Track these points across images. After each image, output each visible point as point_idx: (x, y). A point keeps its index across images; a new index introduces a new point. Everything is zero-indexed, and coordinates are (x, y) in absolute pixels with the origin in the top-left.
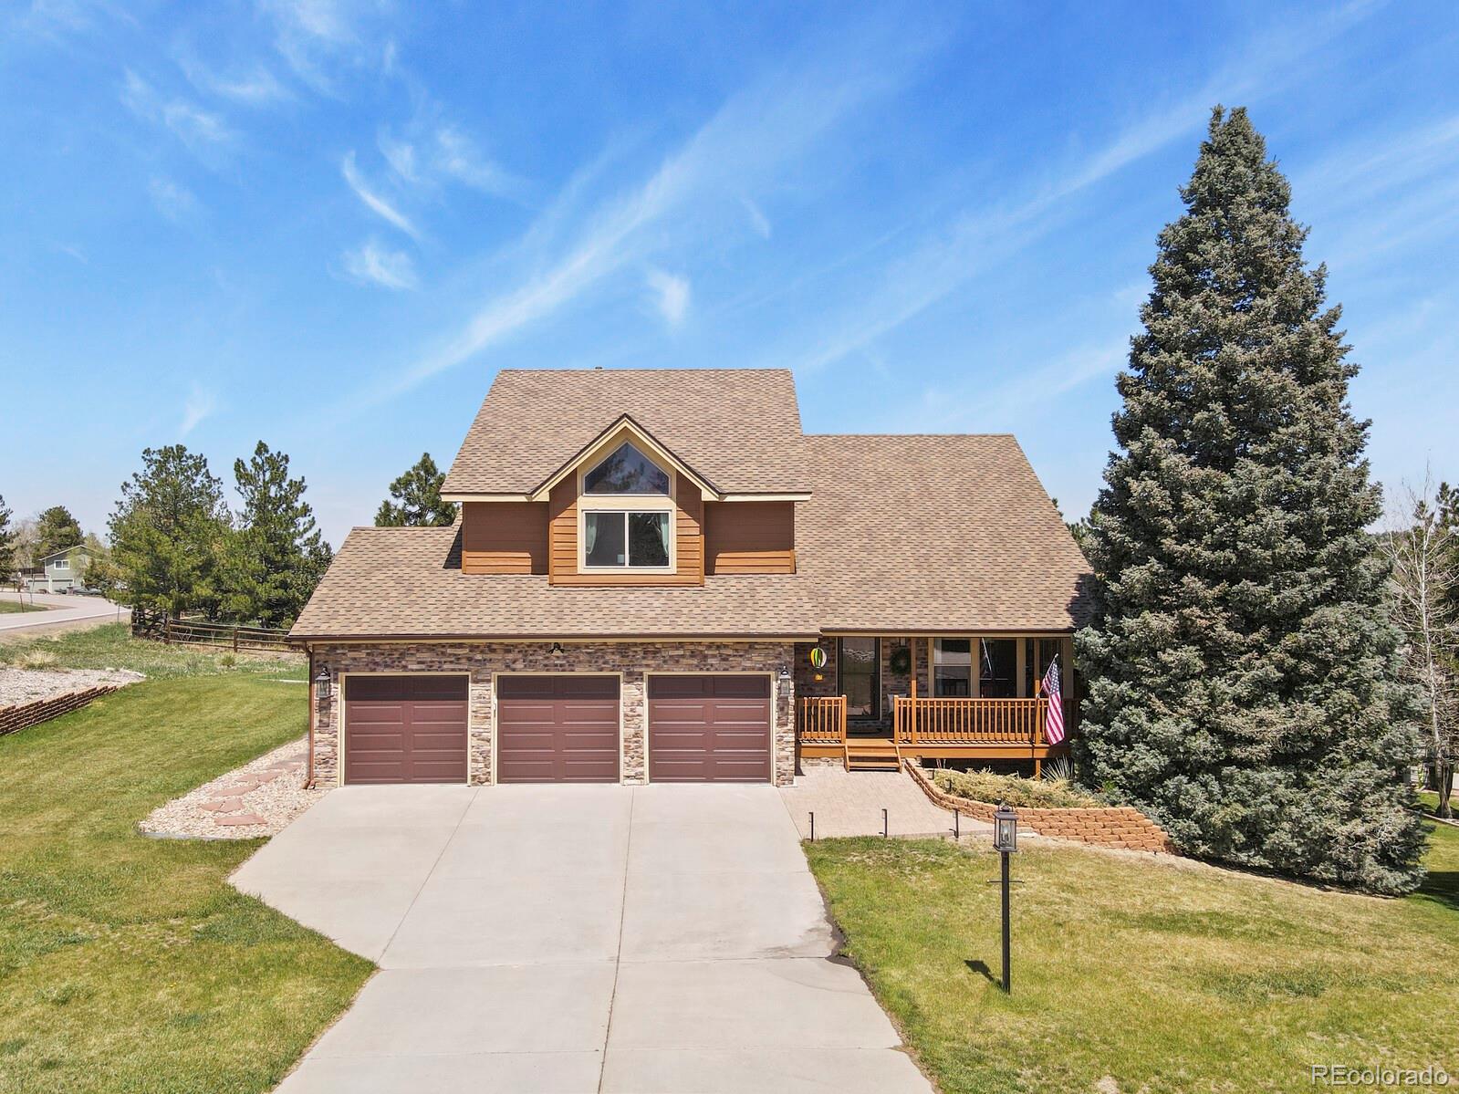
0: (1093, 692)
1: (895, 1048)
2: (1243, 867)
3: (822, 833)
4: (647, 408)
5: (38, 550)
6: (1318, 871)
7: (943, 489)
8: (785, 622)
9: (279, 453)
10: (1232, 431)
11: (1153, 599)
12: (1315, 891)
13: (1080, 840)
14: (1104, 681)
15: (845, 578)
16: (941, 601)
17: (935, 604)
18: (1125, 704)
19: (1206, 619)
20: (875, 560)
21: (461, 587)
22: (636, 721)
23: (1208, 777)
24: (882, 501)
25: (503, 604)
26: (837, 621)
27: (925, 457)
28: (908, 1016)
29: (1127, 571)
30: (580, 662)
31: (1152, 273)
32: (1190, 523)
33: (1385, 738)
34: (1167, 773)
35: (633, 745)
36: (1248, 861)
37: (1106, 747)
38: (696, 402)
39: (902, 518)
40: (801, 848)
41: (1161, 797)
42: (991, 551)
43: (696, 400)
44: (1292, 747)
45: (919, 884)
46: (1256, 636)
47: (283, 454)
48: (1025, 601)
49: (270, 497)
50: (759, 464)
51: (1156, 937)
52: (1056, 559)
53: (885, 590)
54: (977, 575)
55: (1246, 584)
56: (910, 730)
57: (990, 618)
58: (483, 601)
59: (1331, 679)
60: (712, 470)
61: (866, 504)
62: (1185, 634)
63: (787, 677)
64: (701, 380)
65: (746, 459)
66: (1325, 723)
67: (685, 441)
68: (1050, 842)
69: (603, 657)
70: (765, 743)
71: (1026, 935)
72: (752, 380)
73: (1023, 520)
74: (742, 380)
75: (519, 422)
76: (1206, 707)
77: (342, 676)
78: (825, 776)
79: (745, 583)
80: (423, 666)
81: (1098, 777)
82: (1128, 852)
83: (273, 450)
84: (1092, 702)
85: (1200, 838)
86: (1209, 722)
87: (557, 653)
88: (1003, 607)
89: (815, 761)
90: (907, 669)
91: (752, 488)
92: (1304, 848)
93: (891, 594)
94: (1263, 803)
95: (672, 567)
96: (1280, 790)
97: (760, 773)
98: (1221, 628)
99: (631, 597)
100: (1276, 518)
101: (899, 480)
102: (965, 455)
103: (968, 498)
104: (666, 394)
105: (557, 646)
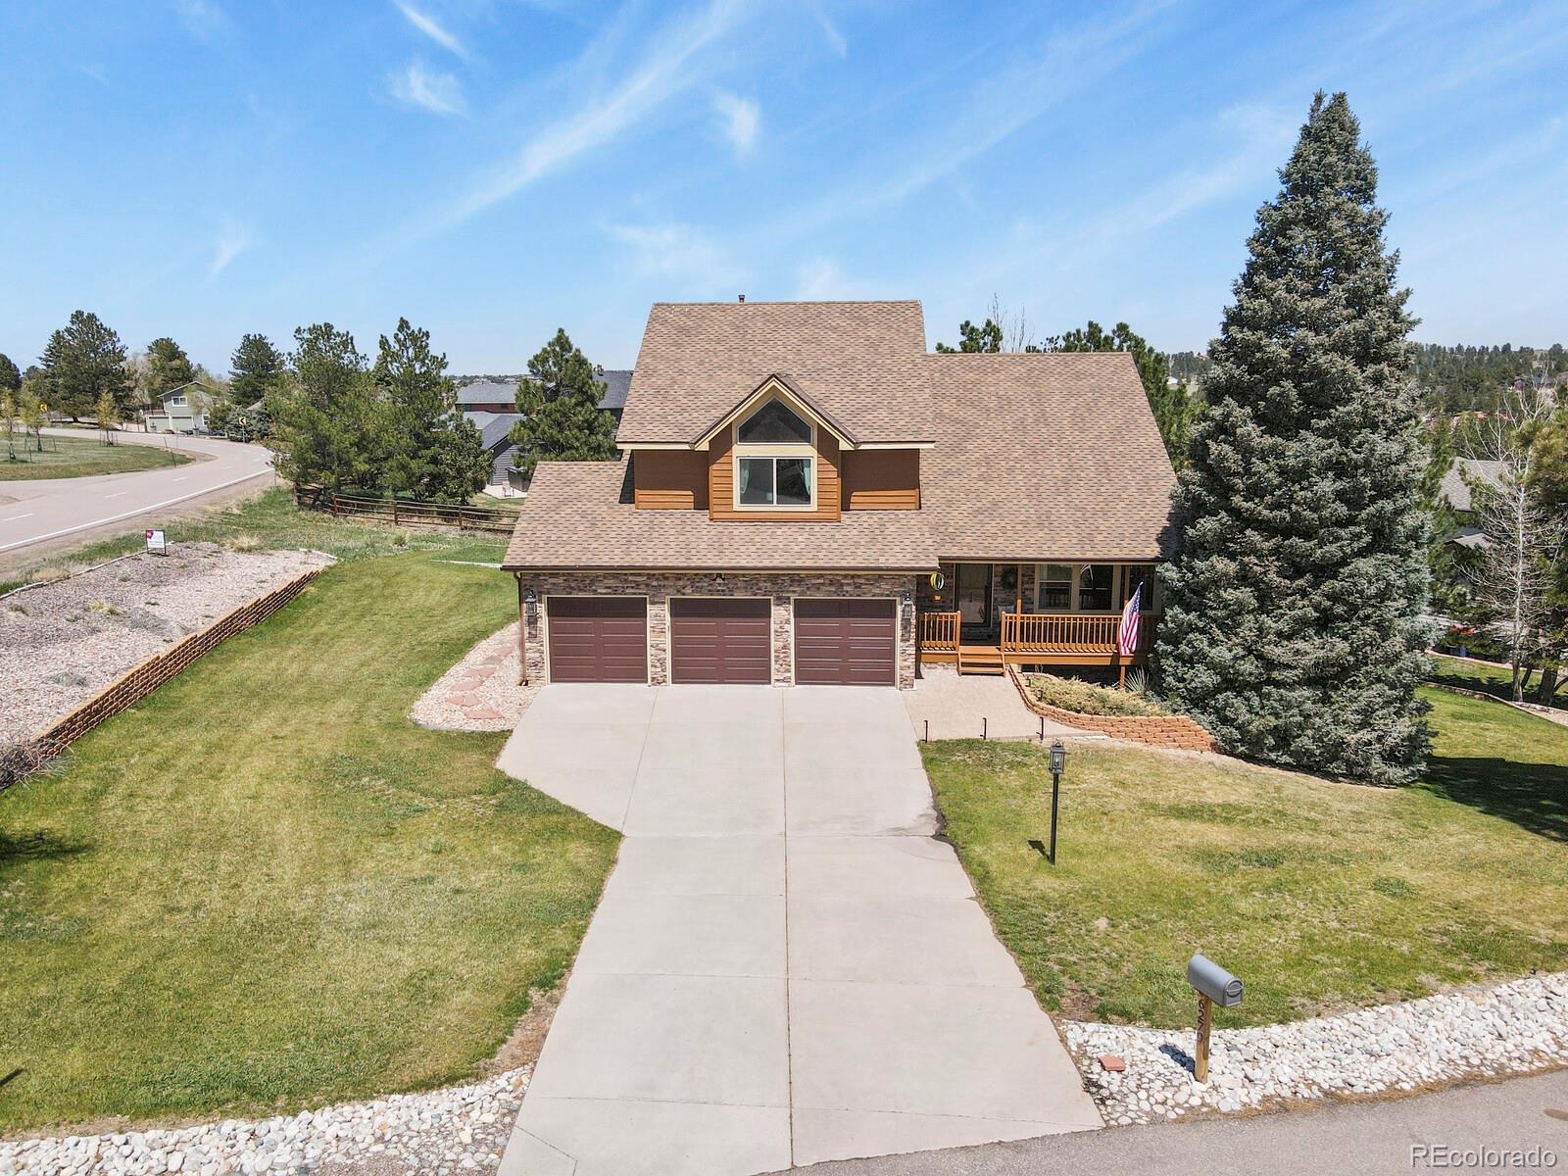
0: (1168, 618)
1: (971, 898)
2: (1273, 764)
3: (934, 736)
4: (789, 348)
5: (152, 384)
6: (1332, 767)
7: (1059, 414)
8: (909, 556)
9: (420, 329)
10: (1300, 405)
11: (1222, 545)
12: (1327, 783)
13: (1142, 741)
14: (1177, 610)
15: (964, 507)
16: (1046, 530)
17: (1041, 534)
18: (1192, 630)
19: (1261, 566)
20: (992, 489)
21: (636, 521)
22: (784, 636)
23: (1251, 694)
24: (1001, 428)
25: (672, 538)
26: (954, 549)
27: (1044, 379)
28: (982, 879)
29: (1202, 521)
30: (738, 588)
31: (1248, 245)
32: (1256, 484)
33: (1400, 664)
34: (1218, 690)
35: (782, 656)
36: (1277, 759)
37: (1174, 664)
38: (832, 340)
39: (1018, 446)
40: (917, 748)
41: (1212, 707)
42: (1095, 480)
43: (833, 338)
44: (1322, 671)
45: (1006, 780)
46: (1301, 582)
47: (424, 330)
48: (1120, 531)
49: (416, 374)
50: (890, 411)
51: (1174, 824)
52: (1154, 489)
53: (998, 520)
54: (1081, 505)
55: (1295, 540)
56: (1015, 641)
57: (1087, 547)
58: (655, 535)
59: (1358, 618)
60: (849, 417)
61: (987, 431)
62: (1244, 578)
63: (909, 603)
64: (837, 315)
65: (879, 405)
66: (1350, 653)
67: (823, 385)
68: (1117, 743)
69: (757, 584)
70: (891, 654)
71: (1077, 822)
72: (884, 315)
73: (1129, 449)
74: (875, 314)
75: (676, 365)
76: (1254, 638)
77: (545, 597)
78: (940, 678)
79: (876, 518)
80: (609, 591)
81: (1166, 688)
82: (1179, 750)
83: (414, 327)
84: (1166, 625)
85: (1240, 741)
86: (1256, 650)
87: (719, 581)
88: (1100, 537)
89: (933, 665)
90: (1013, 586)
91: (883, 437)
92: (1322, 750)
93: (1003, 524)
94: (1292, 716)
95: (813, 506)
96: (1308, 705)
97: (887, 678)
98: (1272, 575)
99: (779, 532)
100: (1327, 486)
101: (1019, 405)
102: (1082, 376)
103: (1081, 425)
104: (806, 332)
105: (719, 575)
